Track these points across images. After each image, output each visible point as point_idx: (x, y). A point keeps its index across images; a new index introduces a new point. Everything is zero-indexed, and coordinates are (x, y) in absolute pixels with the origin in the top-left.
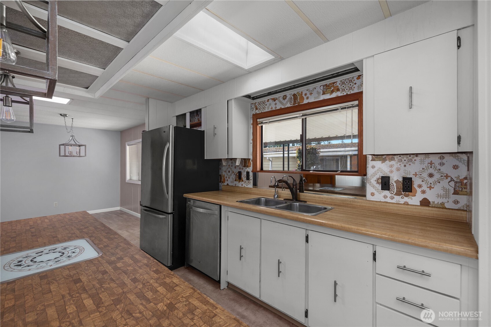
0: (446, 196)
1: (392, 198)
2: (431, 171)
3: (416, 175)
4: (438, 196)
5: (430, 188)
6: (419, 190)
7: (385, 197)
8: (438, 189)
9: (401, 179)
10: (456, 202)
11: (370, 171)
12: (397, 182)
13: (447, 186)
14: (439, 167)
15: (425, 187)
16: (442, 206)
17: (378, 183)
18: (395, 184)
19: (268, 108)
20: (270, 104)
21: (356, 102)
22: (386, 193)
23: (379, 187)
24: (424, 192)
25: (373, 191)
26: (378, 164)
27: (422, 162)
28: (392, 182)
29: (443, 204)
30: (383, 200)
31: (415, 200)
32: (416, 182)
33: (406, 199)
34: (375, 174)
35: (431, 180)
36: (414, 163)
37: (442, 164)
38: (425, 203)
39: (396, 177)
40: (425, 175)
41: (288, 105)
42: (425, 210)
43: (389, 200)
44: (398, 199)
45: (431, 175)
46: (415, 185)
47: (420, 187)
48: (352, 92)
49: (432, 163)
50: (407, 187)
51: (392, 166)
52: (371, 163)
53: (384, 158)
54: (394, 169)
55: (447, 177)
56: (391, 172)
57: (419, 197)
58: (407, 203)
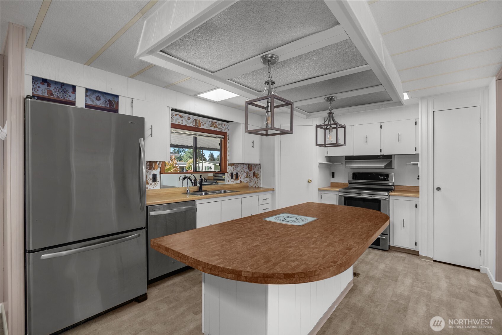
0: (244, 178)
1: (234, 182)
2: (242, 170)
3: (239, 171)
5: (242, 176)
6: (239, 177)
9: (236, 174)
10: (246, 180)
12: (235, 175)
16: (244, 183)
17: (230, 176)
19: (176, 121)
21: (223, 137)
22: (232, 180)
23: (230, 177)
25: (229, 179)
26: (230, 168)
27: (240, 166)
29: (244, 181)
30: (231, 183)
31: (238, 182)
32: (239, 174)
34: (229, 172)
35: (242, 173)
36: (238, 167)
37: (244, 168)
38: (241, 182)
39: (234, 173)
41: (191, 125)
42: (241, 185)
44: (236, 182)
47: (240, 176)
48: (222, 131)
49: (242, 167)
50: (237, 176)
51: (233, 168)
52: (228, 167)
53: (232, 165)
54: (234, 169)
55: (245, 172)
56: (233, 171)
57: (240, 180)
58: (237, 183)
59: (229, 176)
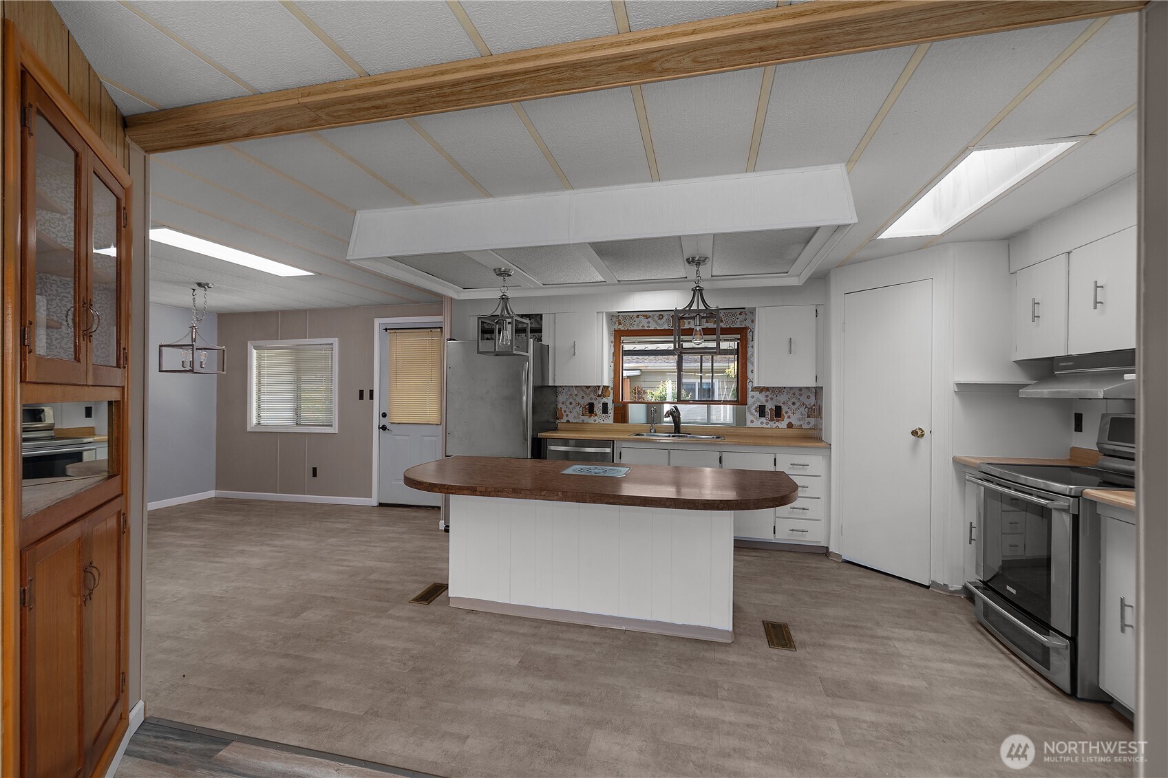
0: (803, 419)
1: (767, 424)
2: (794, 400)
3: (784, 403)
4: (799, 420)
5: (793, 413)
6: (786, 416)
7: (762, 423)
8: (798, 415)
9: (774, 408)
10: (809, 423)
11: (750, 401)
12: (771, 409)
13: (803, 412)
14: (799, 397)
15: (790, 414)
16: (800, 427)
17: (756, 411)
18: (769, 412)
19: (638, 325)
20: (640, 322)
21: (739, 336)
22: (763, 419)
23: (757, 414)
24: (789, 417)
25: (753, 418)
26: (756, 394)
27: (788, 393)
28: (767, 410)
29: (801, 425)
30: (761, 426)
31: (782, 424)
32: (784, 409)
33: (777, 424)
34: (754, 403)
35: (794, 407)
36: (783, 394)
37: (801, 395)
38: (790, 425)
39: (770, 406)
40: (790, 403)
41: (665, 327)
42: (791, 431)
43: (764, 426)
44: (772, 424)
45: (794, 404)
46: (783, 412)
47: (787, 412)
48: (735, 326)
49: (794, 394)
50: (778, 412)
51: (767, 396)
52: (750, 394)
53: (761, 389)
54: (769, 398)
55: (803, 404)
56: (767, 401)
57: (786, 421)
58: (777, 427)
59: (754, 411)
